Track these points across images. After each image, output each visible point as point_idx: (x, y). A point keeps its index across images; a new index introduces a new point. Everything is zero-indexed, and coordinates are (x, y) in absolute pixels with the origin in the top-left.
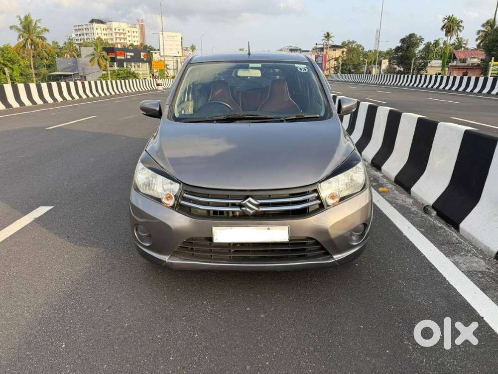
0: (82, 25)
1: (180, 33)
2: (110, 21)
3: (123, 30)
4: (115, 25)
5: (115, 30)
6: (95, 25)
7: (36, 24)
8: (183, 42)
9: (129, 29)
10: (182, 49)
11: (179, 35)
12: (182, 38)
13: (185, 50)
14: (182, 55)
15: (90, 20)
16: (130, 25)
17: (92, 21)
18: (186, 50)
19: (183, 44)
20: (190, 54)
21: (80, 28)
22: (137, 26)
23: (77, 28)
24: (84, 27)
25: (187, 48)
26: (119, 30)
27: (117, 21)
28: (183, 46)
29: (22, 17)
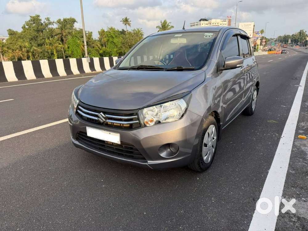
0: (195, 23)
1: (253, 23)
2: (211, 19)
3: (218, 24)
4: (213, 21)
5: (213, 24)
6: (202, 22)
7: (168, 24)
8: (255, 28)
9: (222, 23)
10: (253, 33)
11: (253, 24)
12: (254, 26)
13: (256, 34)
14: (253, 37)
15: (200, 19)
16: (222, 20)
17: (201, 20)
18: (258, 33)
19: (254, 29)
20: (260, 36)
21: (194, 24)
22: (227, 20)
23: (192, 24)
24: (196, 24)
25: (258, 32)
26: (215, 24)
27: (215, 19)
28: (254, 31)
29: (163, 22)
